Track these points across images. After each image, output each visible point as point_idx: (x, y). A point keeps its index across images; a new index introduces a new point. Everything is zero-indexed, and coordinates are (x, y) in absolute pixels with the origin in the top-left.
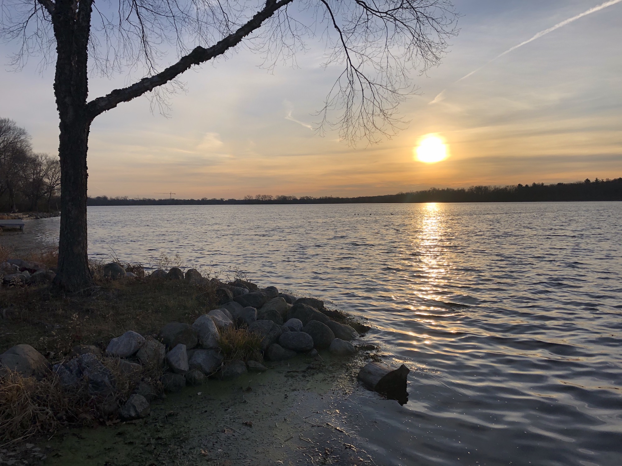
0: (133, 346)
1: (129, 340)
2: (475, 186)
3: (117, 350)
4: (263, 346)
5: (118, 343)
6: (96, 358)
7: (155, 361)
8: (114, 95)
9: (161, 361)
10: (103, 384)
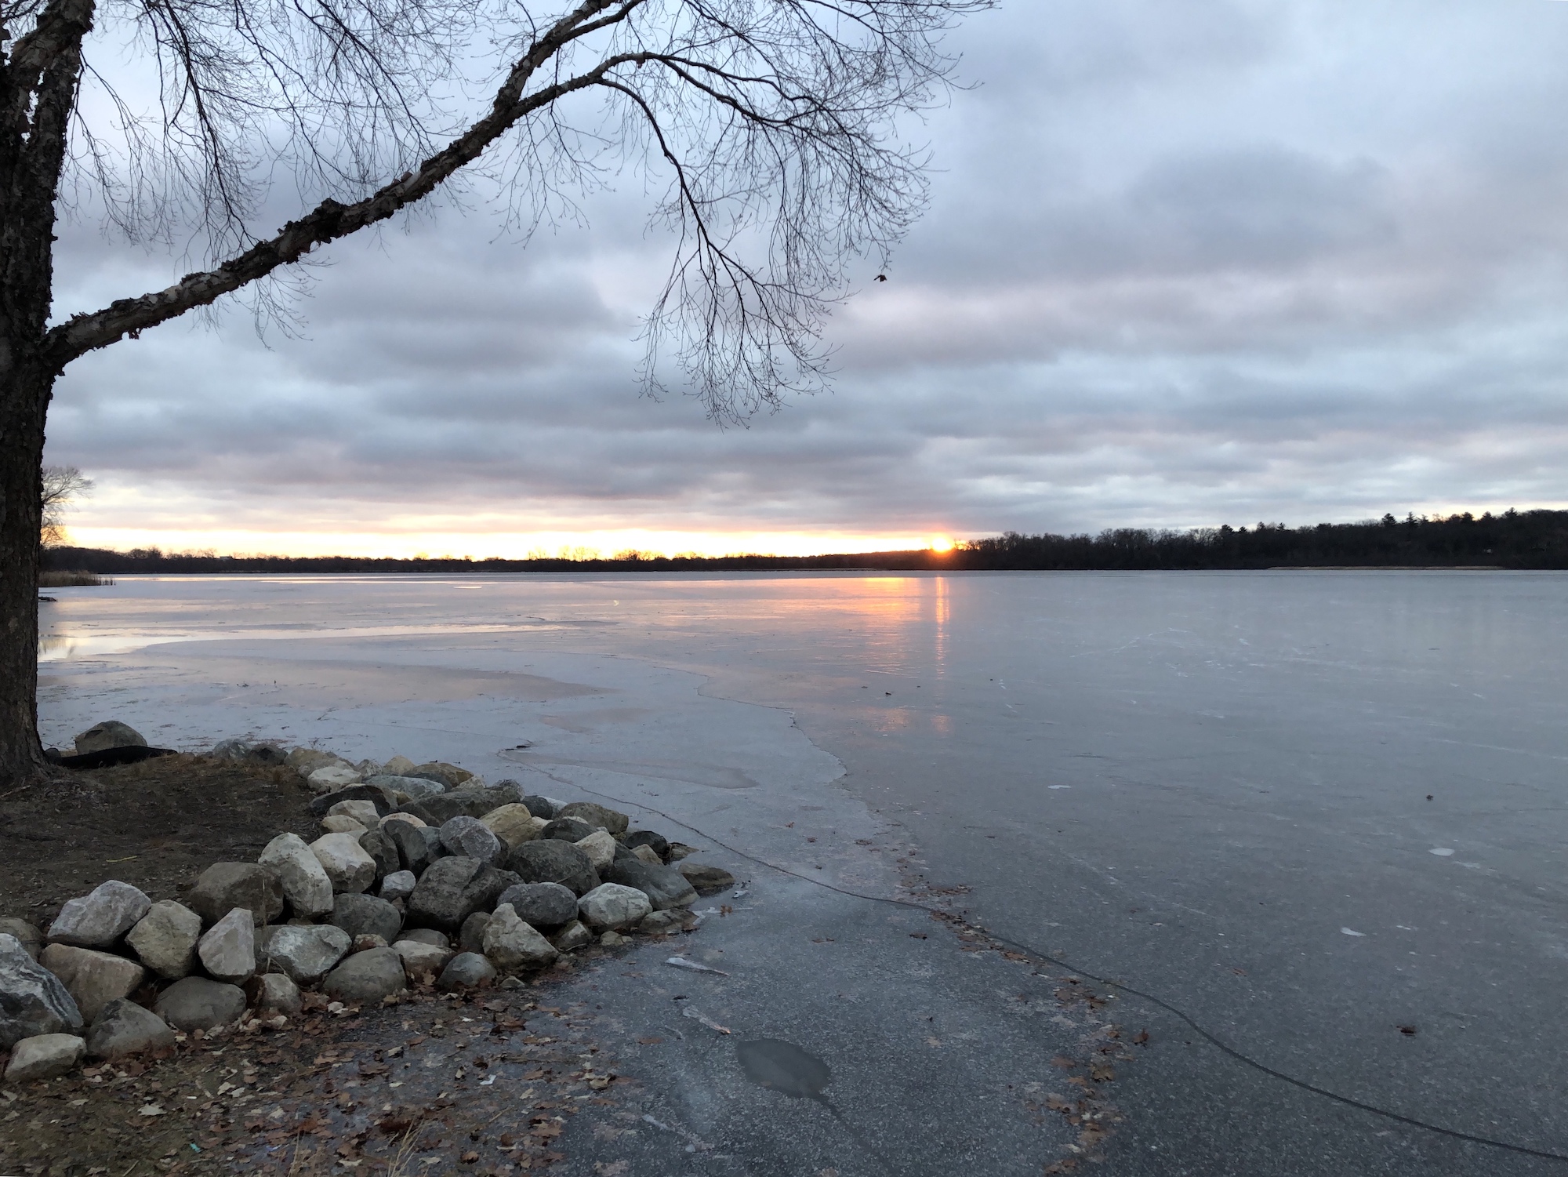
0: (119, 917)
1: (110, 902)
2: (1114, 529)
3: (78, 925)
4: (451, 916)
5: (81, 909)
6: (17, 945)
7: (170, 952)
8: (115, 313)
9: (186, 952)
10: (30, 1003)
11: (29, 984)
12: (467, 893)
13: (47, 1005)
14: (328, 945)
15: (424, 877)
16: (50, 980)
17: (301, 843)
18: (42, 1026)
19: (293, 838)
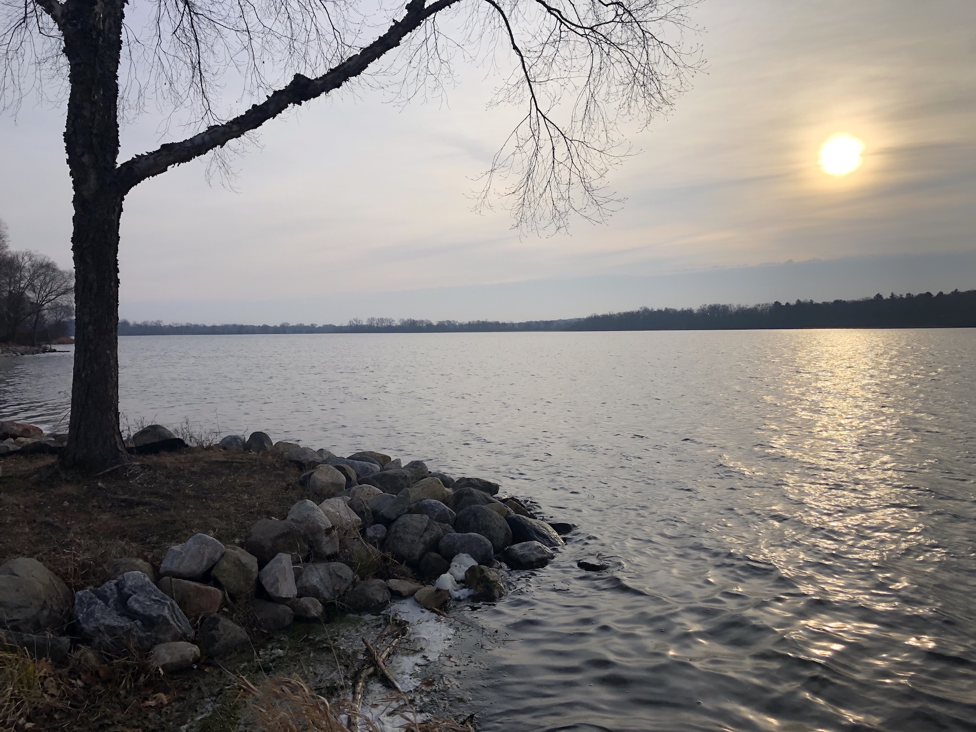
0: (206, 558)
1: (199, 548)
2: (708, 305)
3: (180, 565)
4: (414, 556)
5: (181, 553)
6: (147, 579)
7: (242, 583)
8: (164, 153)
9: (252, 582)
10: (160, 621)
11: (159, 607)
12: (422, 540)
13: (172, 622)
14: (341, 577)
15: (393, 529)
16: (172, 605)
17: (315, 506)
18: (168, 637)
19: (310, 503)
